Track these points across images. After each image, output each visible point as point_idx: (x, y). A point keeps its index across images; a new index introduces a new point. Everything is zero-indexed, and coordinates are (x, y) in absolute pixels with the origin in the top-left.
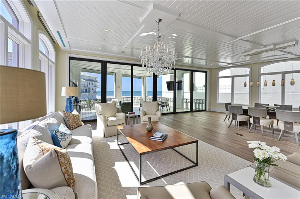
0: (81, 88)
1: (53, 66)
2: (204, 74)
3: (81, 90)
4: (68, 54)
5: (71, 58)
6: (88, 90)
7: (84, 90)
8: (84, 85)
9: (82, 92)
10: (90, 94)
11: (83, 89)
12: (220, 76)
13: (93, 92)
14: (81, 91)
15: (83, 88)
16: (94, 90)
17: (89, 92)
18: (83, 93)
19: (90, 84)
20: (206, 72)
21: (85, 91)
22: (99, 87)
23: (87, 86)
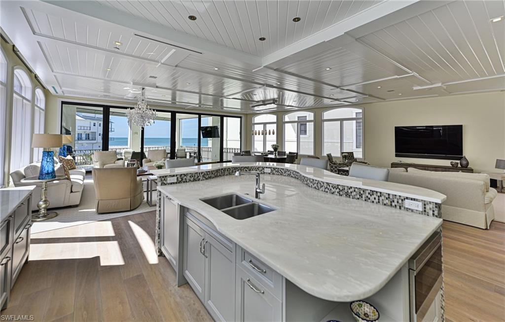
0: (77, 133)
1: (43, 113)
2: (239, 119)
3: (76, 136)
4: (60, 99)
5: (63, 103)
6: (90, 136)
7: (84, 136)
8: (82, 128)
9: (78, 139)
10: (95, 143)
11: (81, 134)
12: (255, 122)
14: (76, 139)
15: (80, 132)
17: (92, 140)
18: (80, 142)
19: (94, 125)
20: (241, 117)
21: (84, 138)
22: (113, 130)
23: (89, 128)
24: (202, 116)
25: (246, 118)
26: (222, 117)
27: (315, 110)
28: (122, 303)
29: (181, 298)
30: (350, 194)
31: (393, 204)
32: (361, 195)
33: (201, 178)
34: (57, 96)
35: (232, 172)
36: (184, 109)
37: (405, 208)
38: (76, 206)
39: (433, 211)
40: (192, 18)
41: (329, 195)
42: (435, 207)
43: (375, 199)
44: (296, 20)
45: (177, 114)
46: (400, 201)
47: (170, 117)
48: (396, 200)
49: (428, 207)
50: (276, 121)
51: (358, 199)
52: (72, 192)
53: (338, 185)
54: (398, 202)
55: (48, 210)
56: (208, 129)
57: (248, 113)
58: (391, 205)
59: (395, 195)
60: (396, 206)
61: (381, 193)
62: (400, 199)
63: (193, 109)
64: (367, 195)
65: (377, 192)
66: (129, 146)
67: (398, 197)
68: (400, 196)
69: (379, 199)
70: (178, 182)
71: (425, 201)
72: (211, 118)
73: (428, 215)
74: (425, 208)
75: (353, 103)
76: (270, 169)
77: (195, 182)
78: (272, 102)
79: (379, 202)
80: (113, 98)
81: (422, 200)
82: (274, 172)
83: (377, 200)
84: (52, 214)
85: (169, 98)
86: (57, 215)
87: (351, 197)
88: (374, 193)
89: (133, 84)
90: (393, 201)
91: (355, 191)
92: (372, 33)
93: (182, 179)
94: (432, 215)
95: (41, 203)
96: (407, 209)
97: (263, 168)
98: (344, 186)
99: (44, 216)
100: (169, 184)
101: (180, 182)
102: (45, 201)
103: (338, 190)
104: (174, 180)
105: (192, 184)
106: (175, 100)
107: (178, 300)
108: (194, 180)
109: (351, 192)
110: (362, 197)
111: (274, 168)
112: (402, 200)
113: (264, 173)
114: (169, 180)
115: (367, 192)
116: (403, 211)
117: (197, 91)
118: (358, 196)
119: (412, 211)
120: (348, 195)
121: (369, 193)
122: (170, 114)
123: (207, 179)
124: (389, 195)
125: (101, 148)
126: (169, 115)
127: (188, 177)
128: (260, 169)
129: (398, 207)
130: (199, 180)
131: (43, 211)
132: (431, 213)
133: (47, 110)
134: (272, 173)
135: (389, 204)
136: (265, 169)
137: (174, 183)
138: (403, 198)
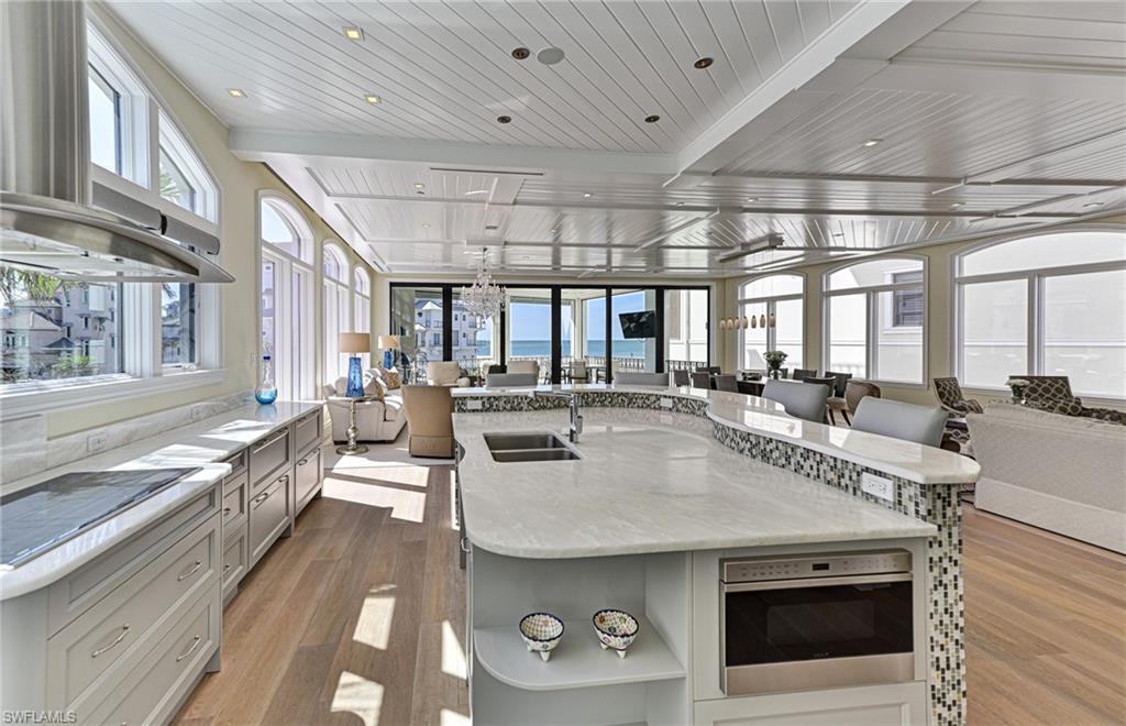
1: (368, 302)
2: (706, 292)
4: (388, 279)
5: (392, 284)
13: (469, 345)
16: (471, 337)
20: (708, 288)
24: (614, 291)
25: (724, 288)
26: (660, 290)
27: (928, 251)
28: (389, 565)
29: (456, 581)
30: (769, 455)
31: (843, 482)
32: (788, 459)
33: (525, 407)
34: (381, 275)
35: (594, 400)
36: (575, 278)
37: (863, 492)
38: (390, 442)
39: (917, 504)
40: (504, 120)
41: (735, 456)
42: (919, 493)
43: (812, 468)
44: (703, 64)
45: (563, 290)
46: (855, 477)
47: (550, 296)
48: (847, 473)
49: (906, 492)
50: (801, 291)
51: (783, 466)
52: (385, 420)
53: (749, 434)
54: (850, 478)
55: (358, 442)
56: (643, 319)
57: (725, 276)
58: (839, 483)
59: (847, 462)
60: (847, 486)
61: (821, 455)
62: (854, 469)
63: (592, 279)
64: (799, 458)
65: (815, 453)
66: (492, 357)
67: (851, 466)
68: (854, 464)
69: (818, 470)
70: (485, 410)
71: (899, 479)
72: (643, 292)
73: (906, 514)
74: (900, 495)
75: (1080, 215)
76: (671, 401)
77: (513, 412)
78: (766, 244)
79: (819, 477)
80: (456, 269)
81: (894, 476)
82: (680, 405)
83: (815, 472)
84: (362, 448)
85: (548, 261)
86: (367, 450)
87: (771, 461)
88: (811, 454)
89: (468, 244)
90: (843, 476)
91: (777, 448)
92: (936, 30)
93: (491, 405)
94: (914, 514)
95: (350, 430)
96: (868, 496)
97: (658, 398)
98: (759, 436)
99: (354, 450)
100: (469, 411)
101: (487, 410)
102: (355, 429)
103: (749, 445)
104: (478, 405)
105: (508, 416)
106: (559, 264)
107: (452, 582)
108: (513, 409)
109: (771, 451)
110: (790, 463)
111: (679, 399)
112: (859, 474)
113: (660, 408)
114: (471, 405)
115: (799, 451)
116: (859, 502)
117: (604, 242)
118: (783, 461)
119: (876, 500)
120: (765, 456)
121: (802, 454)
122: (550, 290)
123: (536, 409)
124: (835, 459)
125: (441, 358)
126: (548, 293)
127: (502, 403)
128: (653, 399)
129: (851, 490)
130: (521, 409)
131: (352, 443)
132: (912, 508)
133: (372, 298)
134: (674, 409)
135: (836, 481)
136: (662, 399)
137: (477, 410)
138: (860, 470)
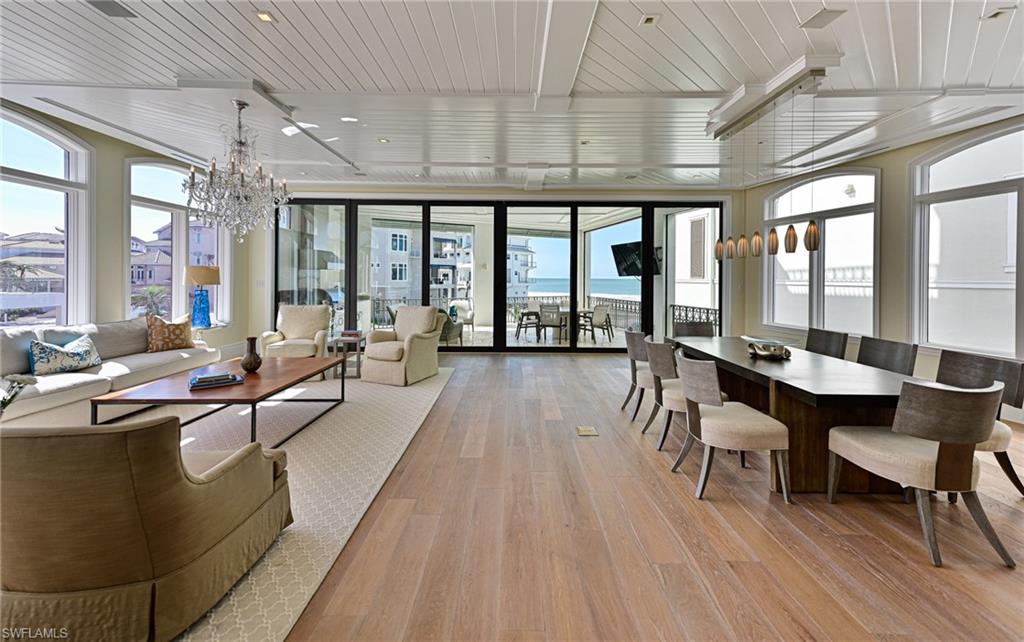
20: (722, 205)
50: (871, 199)
